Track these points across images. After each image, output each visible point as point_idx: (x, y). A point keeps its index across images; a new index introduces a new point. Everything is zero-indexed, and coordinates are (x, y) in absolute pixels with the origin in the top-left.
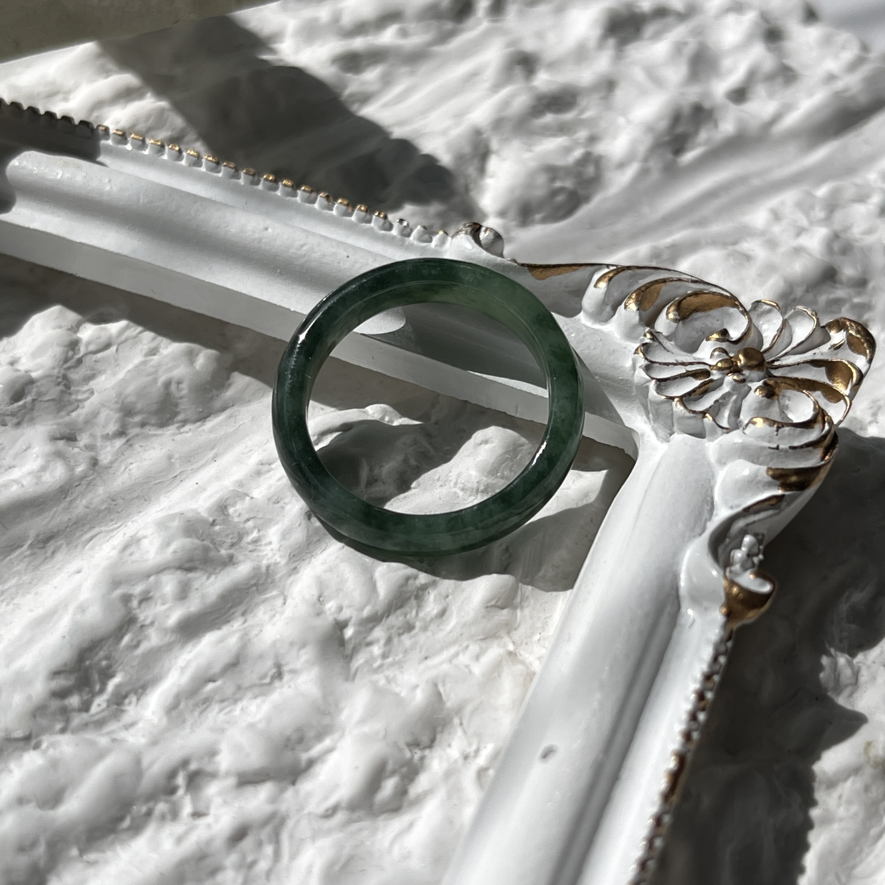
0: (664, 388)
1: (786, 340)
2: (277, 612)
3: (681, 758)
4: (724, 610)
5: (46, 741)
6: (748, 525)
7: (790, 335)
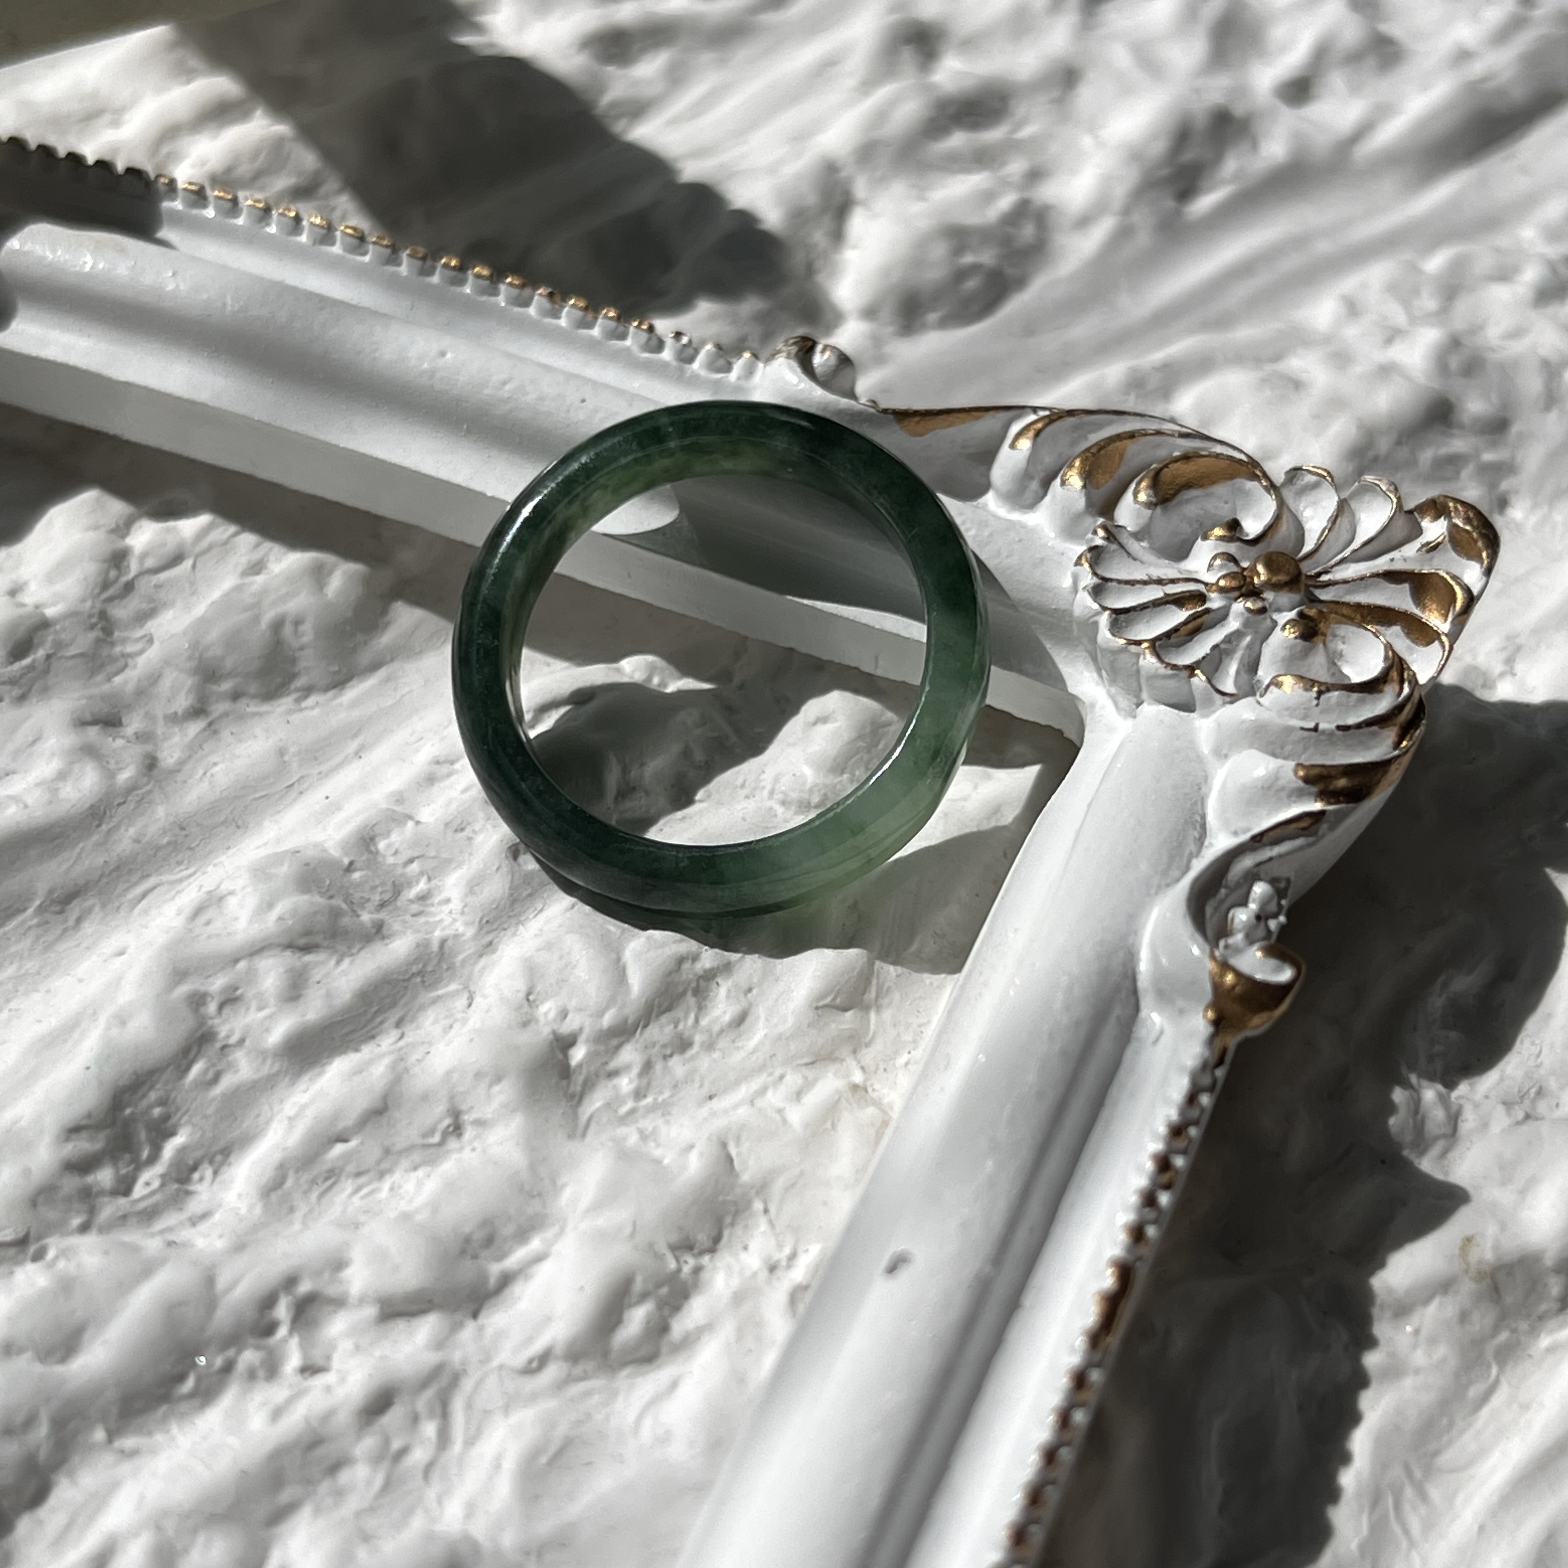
0: (1124, 624)
1: (1345, 537)
2: (456, 1020)
3: (1125, 1272)
4: (1210, 1014)
5: (54, 1246)
6: (1259, 864)
7: (1351, 525)
